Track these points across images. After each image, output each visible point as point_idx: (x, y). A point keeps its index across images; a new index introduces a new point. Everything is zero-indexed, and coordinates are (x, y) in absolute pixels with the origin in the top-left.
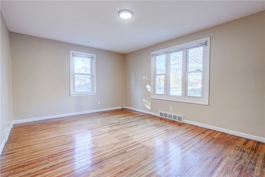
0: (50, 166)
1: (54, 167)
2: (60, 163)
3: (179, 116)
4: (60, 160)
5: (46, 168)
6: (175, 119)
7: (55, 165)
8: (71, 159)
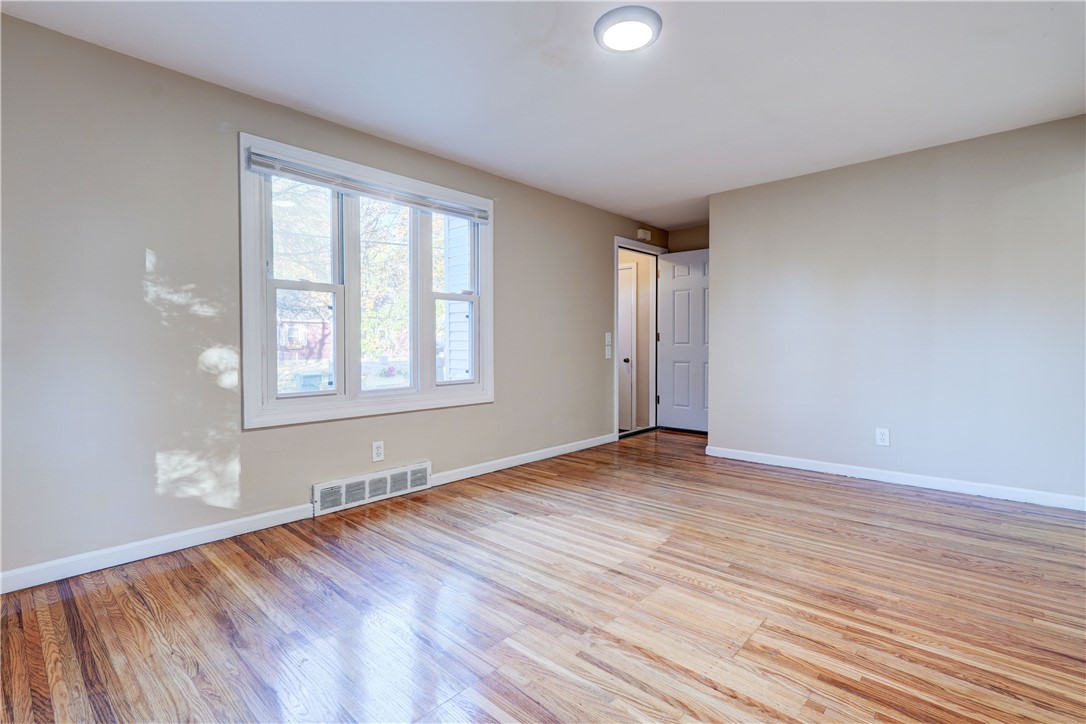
0: (1016, 698)
1: (997, 685)
2: (966, 680)
3: (417, 467)
4: (958, 688)
5: (1037, 705)
6: (399, 490)
7: (993, 688)
8: (910, 661)
